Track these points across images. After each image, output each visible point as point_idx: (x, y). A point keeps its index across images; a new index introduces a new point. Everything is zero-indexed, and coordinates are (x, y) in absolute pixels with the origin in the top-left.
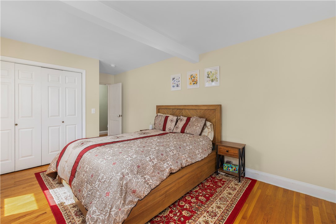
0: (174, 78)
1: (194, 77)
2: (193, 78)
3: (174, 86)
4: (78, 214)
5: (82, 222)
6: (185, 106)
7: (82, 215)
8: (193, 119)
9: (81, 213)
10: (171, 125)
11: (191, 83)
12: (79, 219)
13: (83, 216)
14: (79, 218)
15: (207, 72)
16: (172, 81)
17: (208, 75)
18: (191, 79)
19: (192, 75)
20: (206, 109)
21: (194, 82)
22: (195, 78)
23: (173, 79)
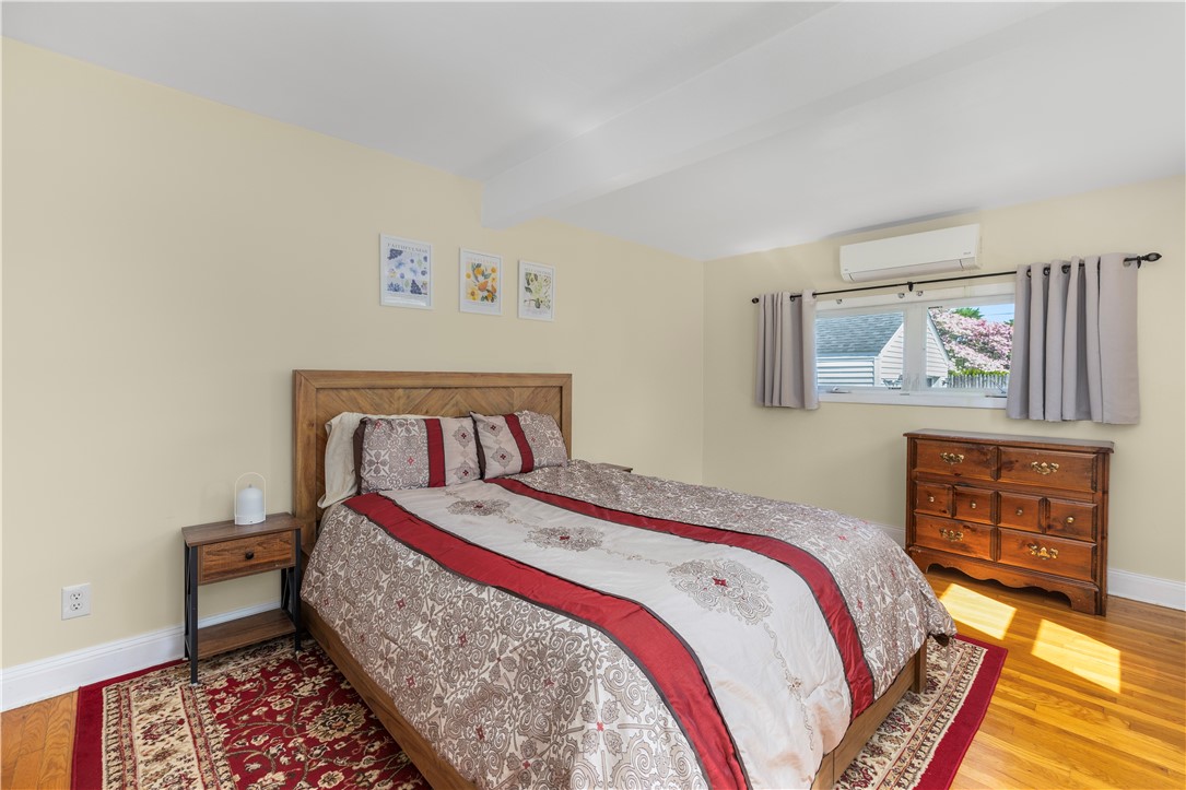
0: (400, 253)
1: (486, 277)
2: (481, 278)
3: (395, 288)
4: (857, 776)
5: (879, 754)
6: (474, 375)
7: (856, 766)
8: (525, 420)
9: (849, 772)
10: (463, 454)
11: (473, 294)
12: (876, 766)
13: (860, 759)
14: (872, 767)
15: (527, 274)
16: (387, 265)
17: (529, 284)
18: (473, 278)
19: (479, 266)
20: (537, 387)
21: (486, 294)
22: (490, 280)
23: (394, 254)
